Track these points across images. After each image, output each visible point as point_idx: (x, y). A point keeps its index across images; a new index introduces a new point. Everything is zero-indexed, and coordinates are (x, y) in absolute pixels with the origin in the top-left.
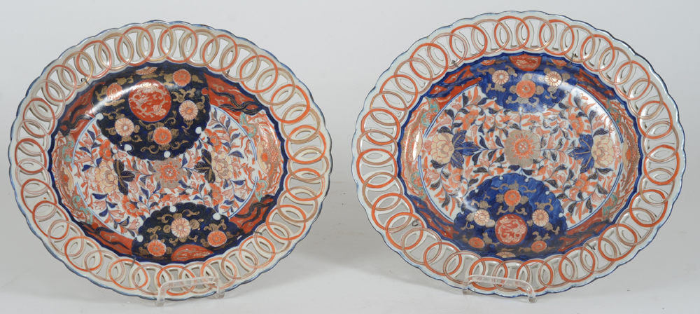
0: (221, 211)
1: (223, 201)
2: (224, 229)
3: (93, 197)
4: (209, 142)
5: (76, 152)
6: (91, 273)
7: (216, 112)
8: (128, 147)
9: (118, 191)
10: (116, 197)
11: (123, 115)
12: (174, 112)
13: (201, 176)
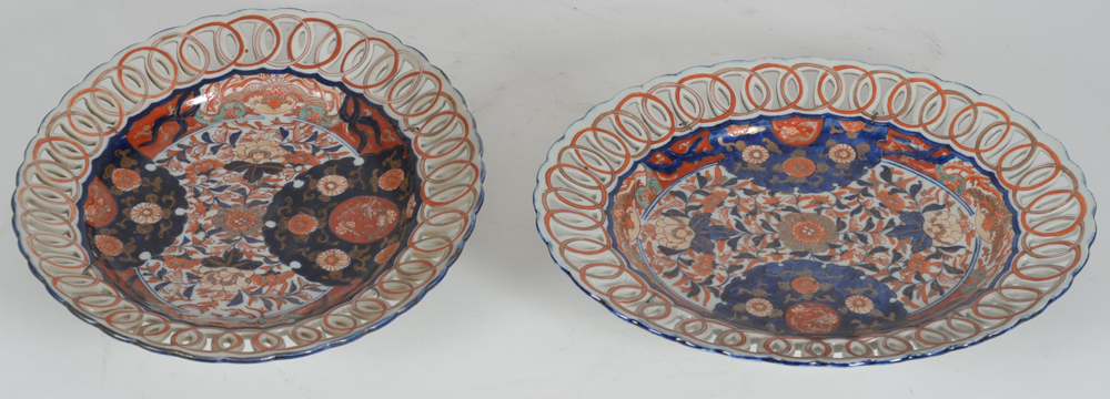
0: (152, 263)
1: (166, 268)
2: (121, 259)
3: (236, 131)
4: (270, 272)
5: (312, 127)
6: (115, 68)
7: (318, 290)
8: (299, 184)
9: (235, 159)
10: (226, 156)
11: (352, 186)
12: (336, 243)
13: (220, 253)
